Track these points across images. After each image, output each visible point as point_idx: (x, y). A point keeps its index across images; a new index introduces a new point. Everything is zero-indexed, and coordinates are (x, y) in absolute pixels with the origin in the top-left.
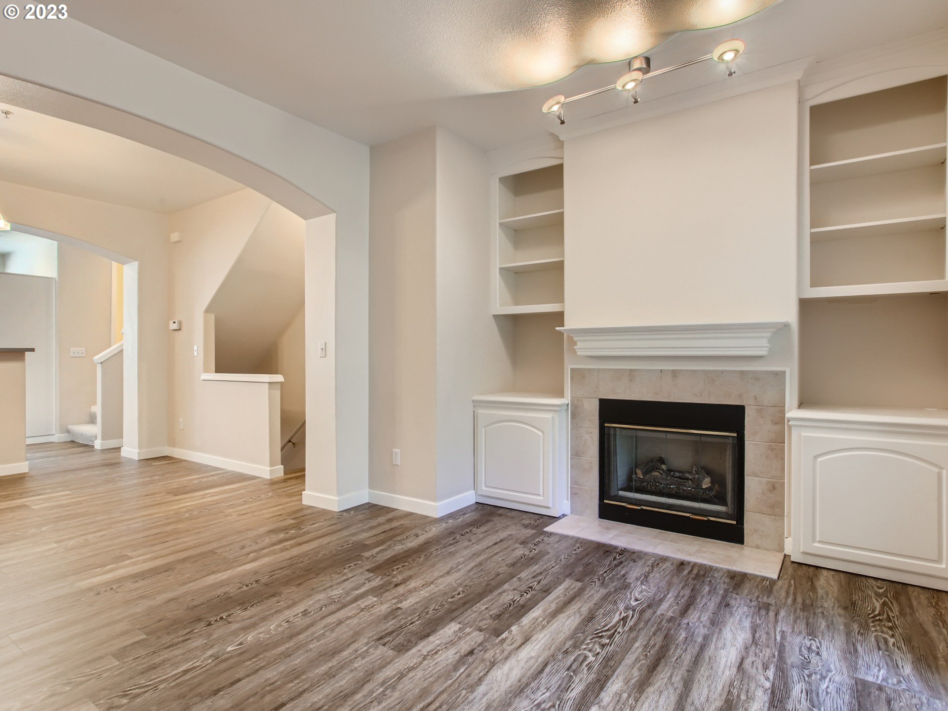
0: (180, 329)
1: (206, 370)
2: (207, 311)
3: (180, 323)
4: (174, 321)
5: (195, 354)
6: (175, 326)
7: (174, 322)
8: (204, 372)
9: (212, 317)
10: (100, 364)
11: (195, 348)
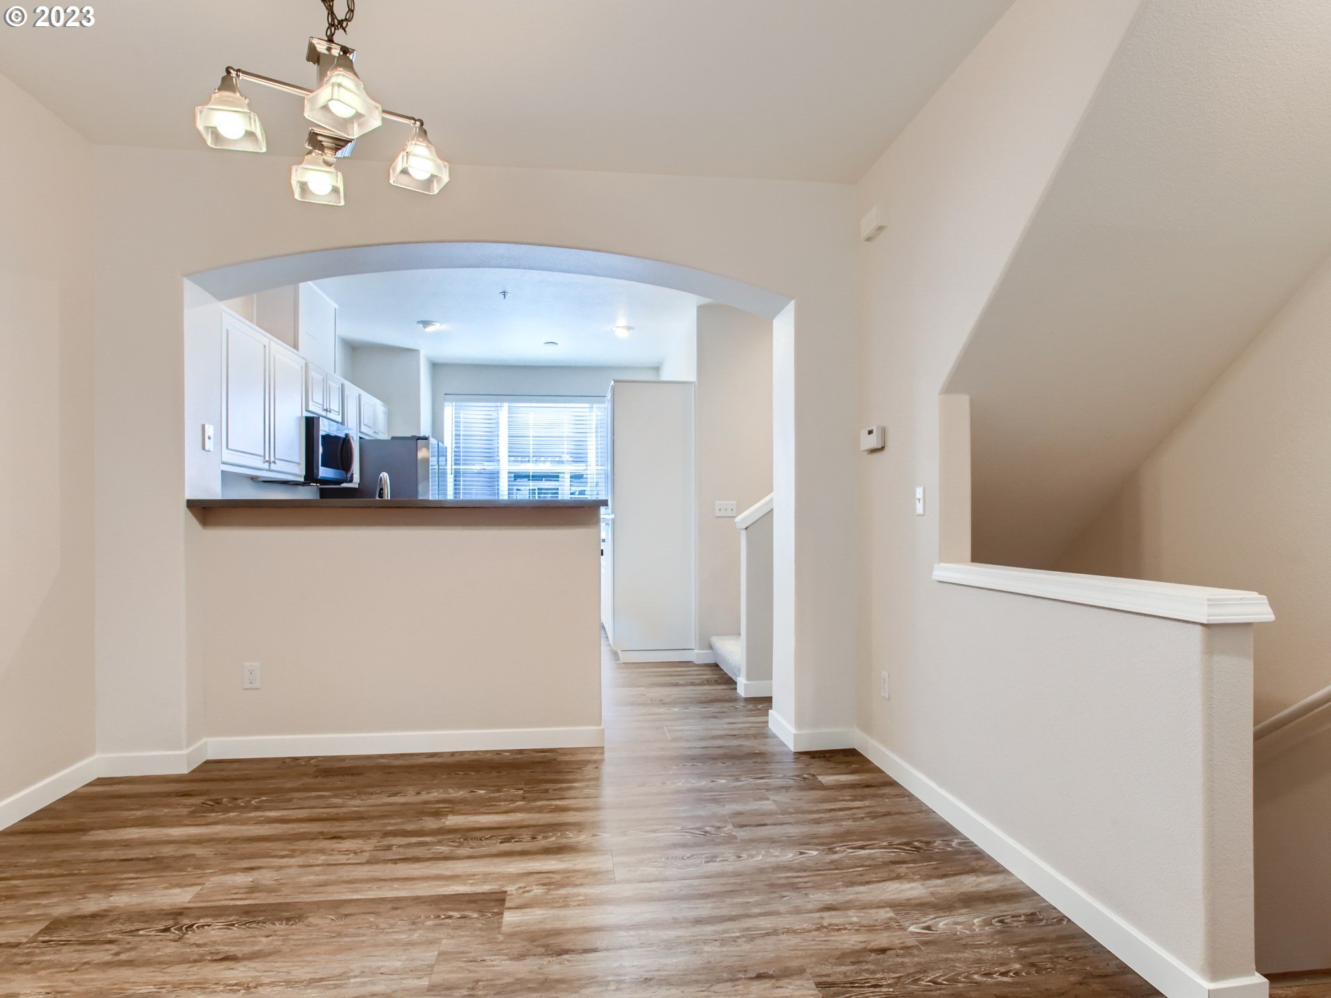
0: (883, 448)
1: (945, 557)
2: (950, 388)
3: (884, 431)
4: (870, 429)
5: (919, 508)
6: (872, 441)
7: (870, 432)
8: (941, 561)
9: (962, 403)
10: (745, 531)
11: (919, 492)
